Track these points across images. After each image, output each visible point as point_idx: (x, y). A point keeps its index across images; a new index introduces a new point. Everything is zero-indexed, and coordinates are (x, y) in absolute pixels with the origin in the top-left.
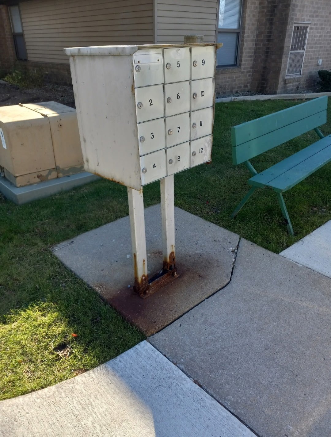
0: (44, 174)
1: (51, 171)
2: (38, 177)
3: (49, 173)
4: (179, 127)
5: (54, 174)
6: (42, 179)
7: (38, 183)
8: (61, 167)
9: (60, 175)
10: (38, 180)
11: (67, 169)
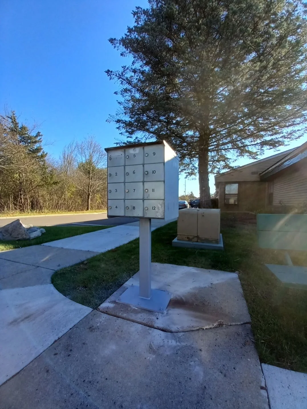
0: (191, 237)
1: (194, 237)
2: (188, 238)
3: (193, 238)
4: (135, 190)
5: (196, 239)
6: (189, 239)
7: (187, 241)
8: (200, 237)
9: (199, 241)
10: (187, 239)
11: (204, 239)
